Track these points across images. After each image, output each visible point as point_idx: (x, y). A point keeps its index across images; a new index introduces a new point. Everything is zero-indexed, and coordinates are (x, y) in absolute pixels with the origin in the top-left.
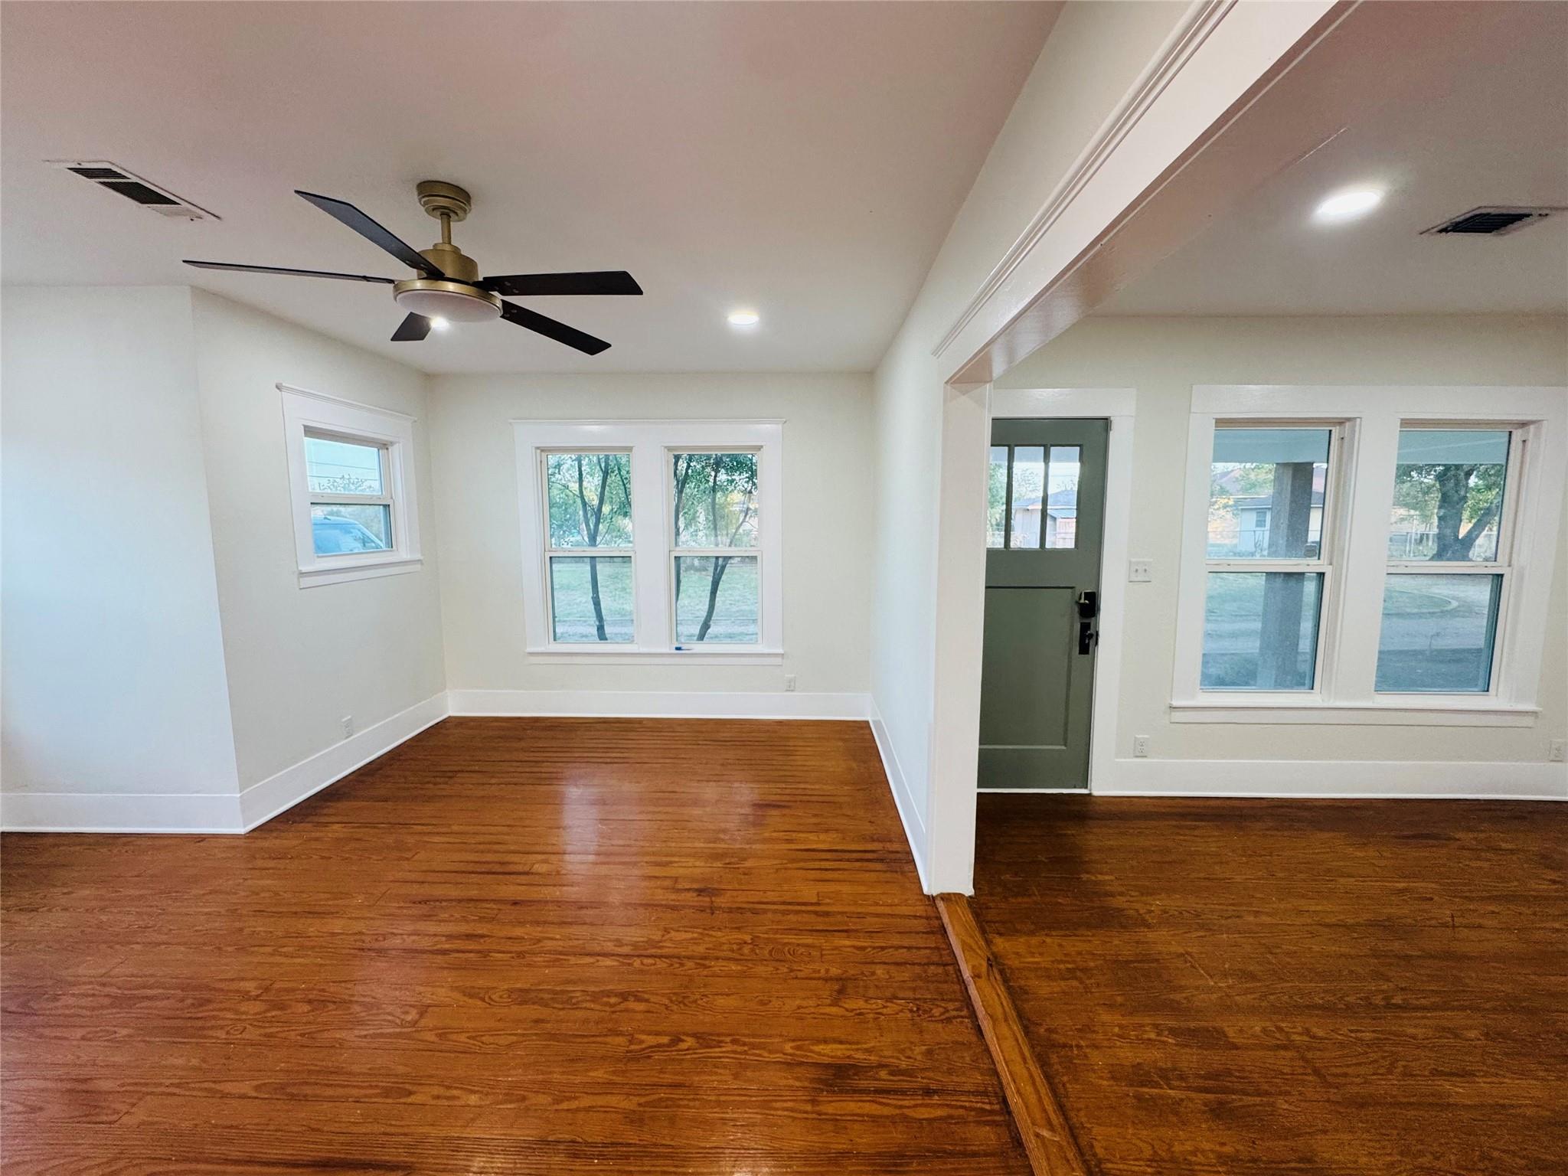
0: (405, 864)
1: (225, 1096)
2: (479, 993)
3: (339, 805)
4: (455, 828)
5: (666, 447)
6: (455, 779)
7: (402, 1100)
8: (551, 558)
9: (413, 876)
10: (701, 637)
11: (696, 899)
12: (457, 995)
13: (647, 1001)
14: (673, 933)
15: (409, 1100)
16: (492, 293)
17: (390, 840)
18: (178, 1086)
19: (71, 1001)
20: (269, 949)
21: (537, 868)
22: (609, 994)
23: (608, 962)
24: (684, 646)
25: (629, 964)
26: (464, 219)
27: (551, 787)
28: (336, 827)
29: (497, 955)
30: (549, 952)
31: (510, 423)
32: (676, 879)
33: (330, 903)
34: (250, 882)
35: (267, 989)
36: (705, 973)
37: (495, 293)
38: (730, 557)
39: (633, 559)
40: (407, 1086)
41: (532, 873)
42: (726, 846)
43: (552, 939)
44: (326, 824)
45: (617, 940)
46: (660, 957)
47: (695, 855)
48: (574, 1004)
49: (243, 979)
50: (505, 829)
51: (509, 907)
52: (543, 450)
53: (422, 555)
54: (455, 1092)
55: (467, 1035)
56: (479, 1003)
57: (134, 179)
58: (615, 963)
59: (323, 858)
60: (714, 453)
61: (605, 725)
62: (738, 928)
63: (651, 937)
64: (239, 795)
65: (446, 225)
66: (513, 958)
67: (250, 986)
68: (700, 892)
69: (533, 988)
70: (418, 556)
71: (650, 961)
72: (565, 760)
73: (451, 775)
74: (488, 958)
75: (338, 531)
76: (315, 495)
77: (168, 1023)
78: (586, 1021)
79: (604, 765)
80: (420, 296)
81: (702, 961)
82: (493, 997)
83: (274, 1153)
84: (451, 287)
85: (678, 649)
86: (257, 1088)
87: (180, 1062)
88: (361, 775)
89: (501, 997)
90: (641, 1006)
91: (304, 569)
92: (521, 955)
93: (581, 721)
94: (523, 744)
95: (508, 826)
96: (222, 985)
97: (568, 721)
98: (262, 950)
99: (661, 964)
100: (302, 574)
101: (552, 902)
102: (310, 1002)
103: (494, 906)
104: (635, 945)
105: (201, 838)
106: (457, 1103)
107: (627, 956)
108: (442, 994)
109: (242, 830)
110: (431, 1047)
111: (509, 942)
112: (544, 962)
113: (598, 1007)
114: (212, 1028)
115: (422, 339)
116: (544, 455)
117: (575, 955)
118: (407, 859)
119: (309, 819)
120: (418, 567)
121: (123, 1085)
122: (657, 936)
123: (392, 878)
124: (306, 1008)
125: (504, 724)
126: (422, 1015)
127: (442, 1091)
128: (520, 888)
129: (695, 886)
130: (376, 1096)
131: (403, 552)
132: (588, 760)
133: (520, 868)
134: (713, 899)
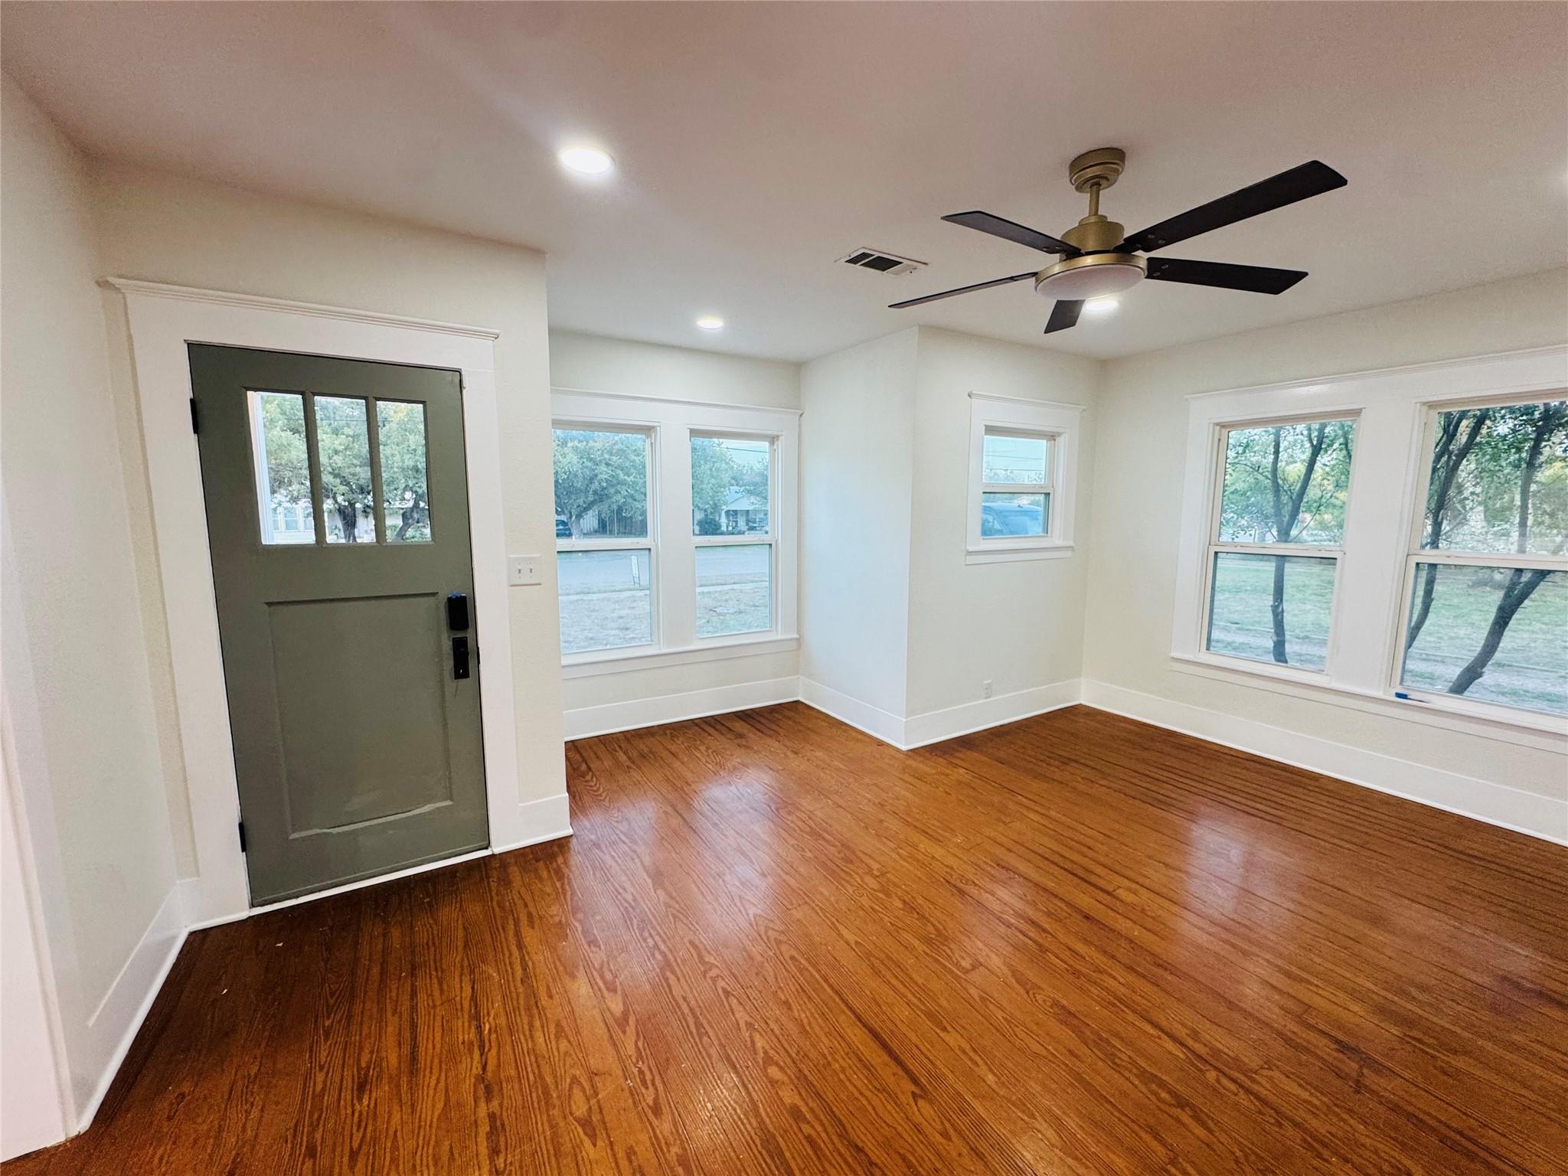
0: (1001, 828)
1: (840, 935)
2: (1027, 984)
3: (969, 753)
4: (1053, 813)
5: (1424, 404)
6: (1068, 768)
7: (936, 1029)
8: (1216, 553)
9: (1004, 840)
10: (1461, 687)
11: (1335, 1054)
12: (1006, 970)
13: (1211, 1131)
14: (1276, 1074)
15: (942, 1034)
16: (1135, 253)
17: (996, 799)
18: (821, 908)
19: (795, 820)
20: (892, 845)
21: (1121, 893)
22: (1162, 1084)
23: (1170, 1045)
24: (1412, 695)
25: (1200, 1070)
26: (1116, 181)
27: (1164, 814)
28: (962, 771)
29: (1053, 957)
30: (1106, 989)
31: (1187, 400)
32: (1308, 1008)
33: (940, 831)
34: (897, 789)
35: (883, 874)
36: (1315, 1163)
37: (1139, 253)
38: (1549, 572)
39: (1339, 562)
40: (945, 1022)
41: (1114, 897)
42: (1420, 1012)
43: (1114, 978)
44: (957, 766)
45: (1193, 1030)
46: (1248, 1091)
47: (1356, 994)
48: (1115, 1064)
49: (873, 859)
50: (1101, 837)
51: (1079, 917)
52: (1223, 426)
53: (1074, 542)
54: (980, 1062)
55: (1005, 1016)
56: (1022, 991)
57: (877, 255)
58: (1181, 1055)
59: (946, 792)
60: (1540, 403)
61: (1258, 766)
62: (1403, 1144)
63: (1240, 1055)
64: (904, 720)
65: (1094, 196)
66: (1067, 970)
67: (875, 866)
68: (1343, 1047)
69: (1077, 1014)
70: (1071, 543)
71: (1232, 1087)
72: (1193, 789)
73: (1066, 761)
74: (1044, 955)
75: (1027, 518)
76: (987, 485)
77: (829, 863)
78: (1124, 1094)
79: (1242, 814)
80: (1059, 280)
81: (1315, 1143)
82: (1038, 997)
83: (851, 999)
84: (1089, 260)
85: (1399, 695)
86: (857, 943)
87: (826, 893)
88: (992, 734)
89: (1044, 1001)
90: (1200, 1131)
91: (970, 549)
92: (1076, 973)
93: (1226, 751)
94: (1145, 755)
95: (1105, 835)
96: (861, 855)
97: (1210, 746)
98: (888, 843)
99: (1243, 1099)
100: (970, 553)
101: (1126, 938)
102: (904, 902)
103: (1065, 908)
104: (1216, 1053)
105: (880, 743)
106: (976, 1069)
107: (1200, 1057)
108: (996, 961)
109: (904, 748)
110: (971, 1001)
111: (1068, 953)
112: (1097, 996)
113: (1144, 1090)
114: (848, 882)
115: (1074, 325)
116: (1225, 431)
117: (1134, 1011)
118: (1004, 822)
119: (946, 756)
120: (1069, 554)
121: (799, 888)
122: (1253, 1061)
123: (988, 834)
124: (900, 905)
125: (1133, 728)
126: (974, 968)
127: (967, 1048)
128: (1099, 905)
129: (1340, 1036)
130: (921, 1010)
131: (1056, 539)
132: (1225, 800)
133: (1102, 883)
134: (1365, 1071)
